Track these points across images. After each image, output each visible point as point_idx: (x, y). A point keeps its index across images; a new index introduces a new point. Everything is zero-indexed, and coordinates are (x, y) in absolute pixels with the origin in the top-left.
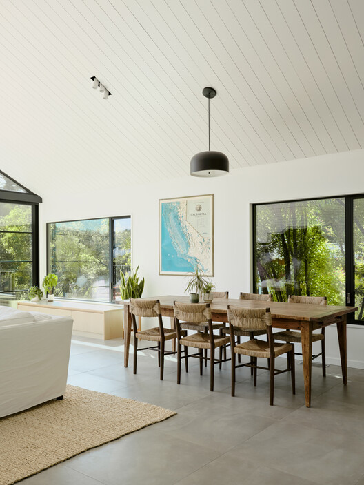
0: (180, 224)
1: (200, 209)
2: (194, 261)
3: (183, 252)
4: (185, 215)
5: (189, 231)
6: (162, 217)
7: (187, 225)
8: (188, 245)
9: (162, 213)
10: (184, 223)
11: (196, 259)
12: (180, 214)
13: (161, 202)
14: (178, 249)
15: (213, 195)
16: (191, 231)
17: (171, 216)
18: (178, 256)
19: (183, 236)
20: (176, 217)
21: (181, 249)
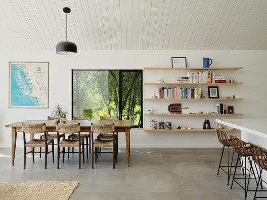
0: (25, 77)
1: (40, 70)
2: (35, 100)
3: (27, 94)
4: (29, 72)
5: (32, 82)
6: (12, 73)
7: (31, 78)
8: (31, 90)
9: (12, 70)
10: (28, 77)
11: (37, 98)
12: (26, 71)
13: (11, 63)
14: (24, 92)
15: (49, 63)
16: (33, 81)
17: (19, 73)
18: (24, 96)
19: (28, 84)
20: (22, 73)
21: (26, 92)
